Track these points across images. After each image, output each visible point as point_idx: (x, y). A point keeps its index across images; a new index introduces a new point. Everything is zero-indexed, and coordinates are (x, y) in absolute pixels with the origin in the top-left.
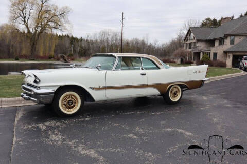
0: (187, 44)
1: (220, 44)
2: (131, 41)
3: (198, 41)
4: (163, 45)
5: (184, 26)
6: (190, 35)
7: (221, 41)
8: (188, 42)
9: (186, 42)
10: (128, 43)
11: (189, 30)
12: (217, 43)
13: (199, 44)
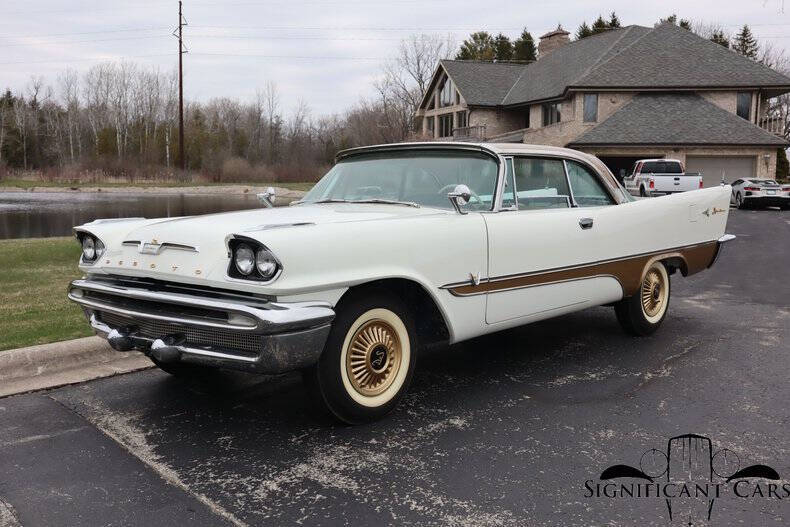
0: (431, 119)
1: (546, 123)
2: (208, 110)
3: (473, 108)
4: (323, 124)
5: (401, 56)
6: (442, 87)
7: (550, 109)
8: (436, 112)
9: (428, 114)
10: (198, 115)
11: (440, 69)
12: (536, 117)
13: (475, 120)
